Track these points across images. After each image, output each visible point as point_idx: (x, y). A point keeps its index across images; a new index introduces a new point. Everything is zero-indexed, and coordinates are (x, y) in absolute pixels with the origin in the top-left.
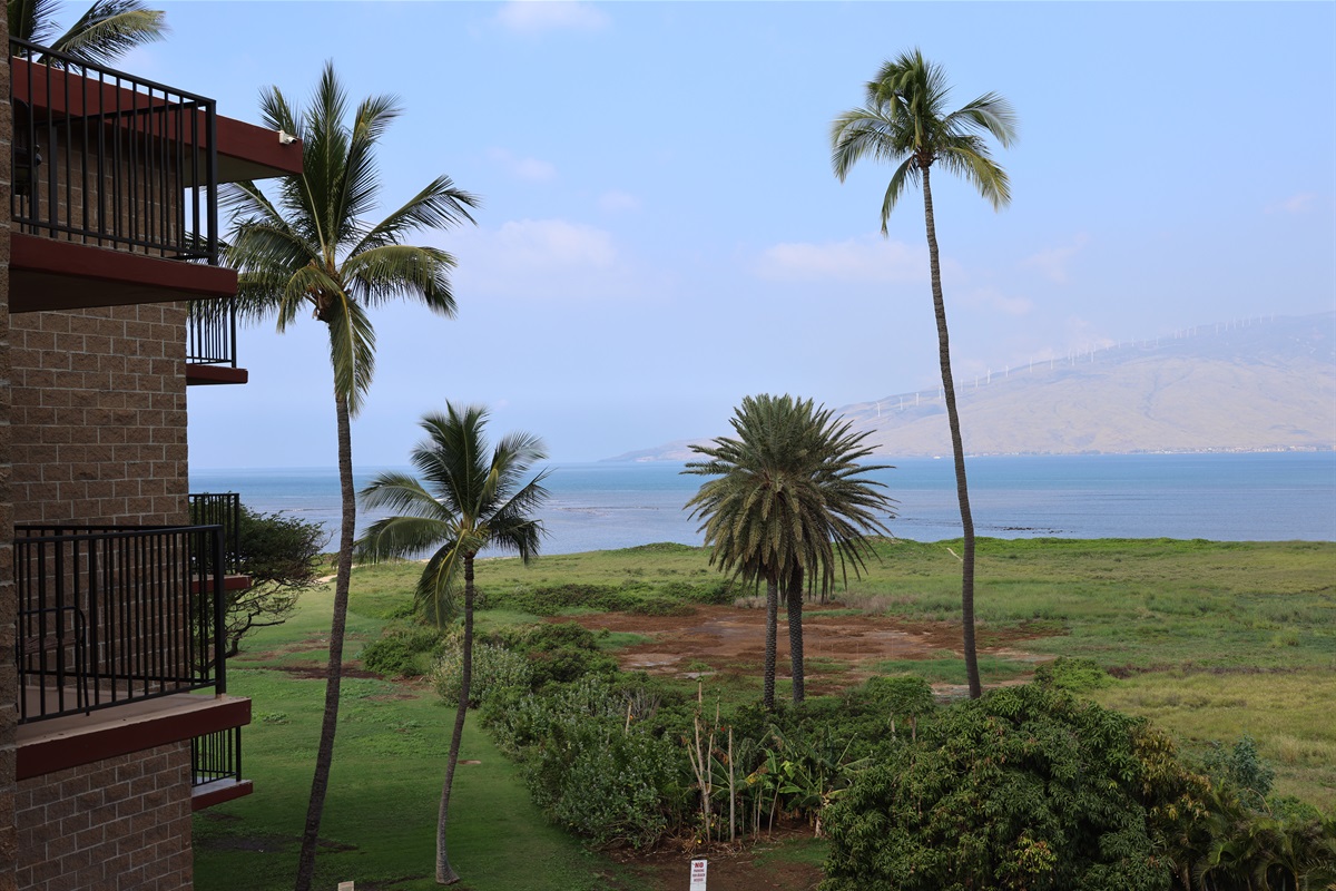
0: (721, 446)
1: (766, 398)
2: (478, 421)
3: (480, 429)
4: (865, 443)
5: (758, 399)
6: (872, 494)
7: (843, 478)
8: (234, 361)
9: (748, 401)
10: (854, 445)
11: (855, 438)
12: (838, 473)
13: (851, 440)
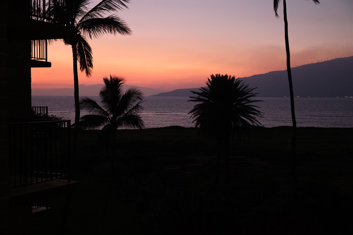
0: (202, 91)
1: (219, 75)
2: (120, 83)
3: (121, 85)
4: (254, 92)
5: (216, 75)
6: (255, 110)
7: (245, 104)
8: (46, 59)
9: (212, 76)
10: (250, 93)
11: (249, 90)
12: (243, 102)
13: (248, 91)
